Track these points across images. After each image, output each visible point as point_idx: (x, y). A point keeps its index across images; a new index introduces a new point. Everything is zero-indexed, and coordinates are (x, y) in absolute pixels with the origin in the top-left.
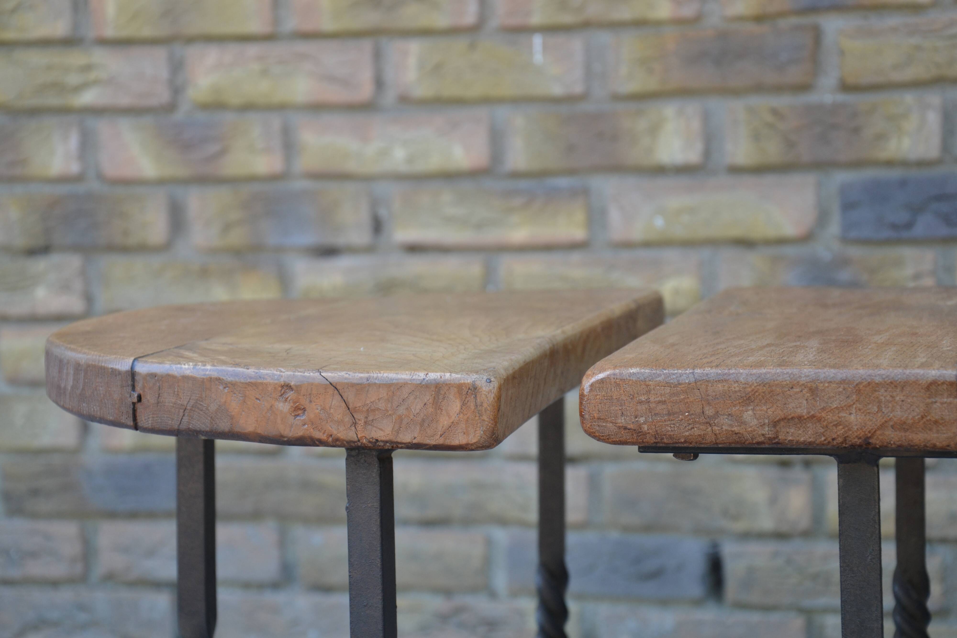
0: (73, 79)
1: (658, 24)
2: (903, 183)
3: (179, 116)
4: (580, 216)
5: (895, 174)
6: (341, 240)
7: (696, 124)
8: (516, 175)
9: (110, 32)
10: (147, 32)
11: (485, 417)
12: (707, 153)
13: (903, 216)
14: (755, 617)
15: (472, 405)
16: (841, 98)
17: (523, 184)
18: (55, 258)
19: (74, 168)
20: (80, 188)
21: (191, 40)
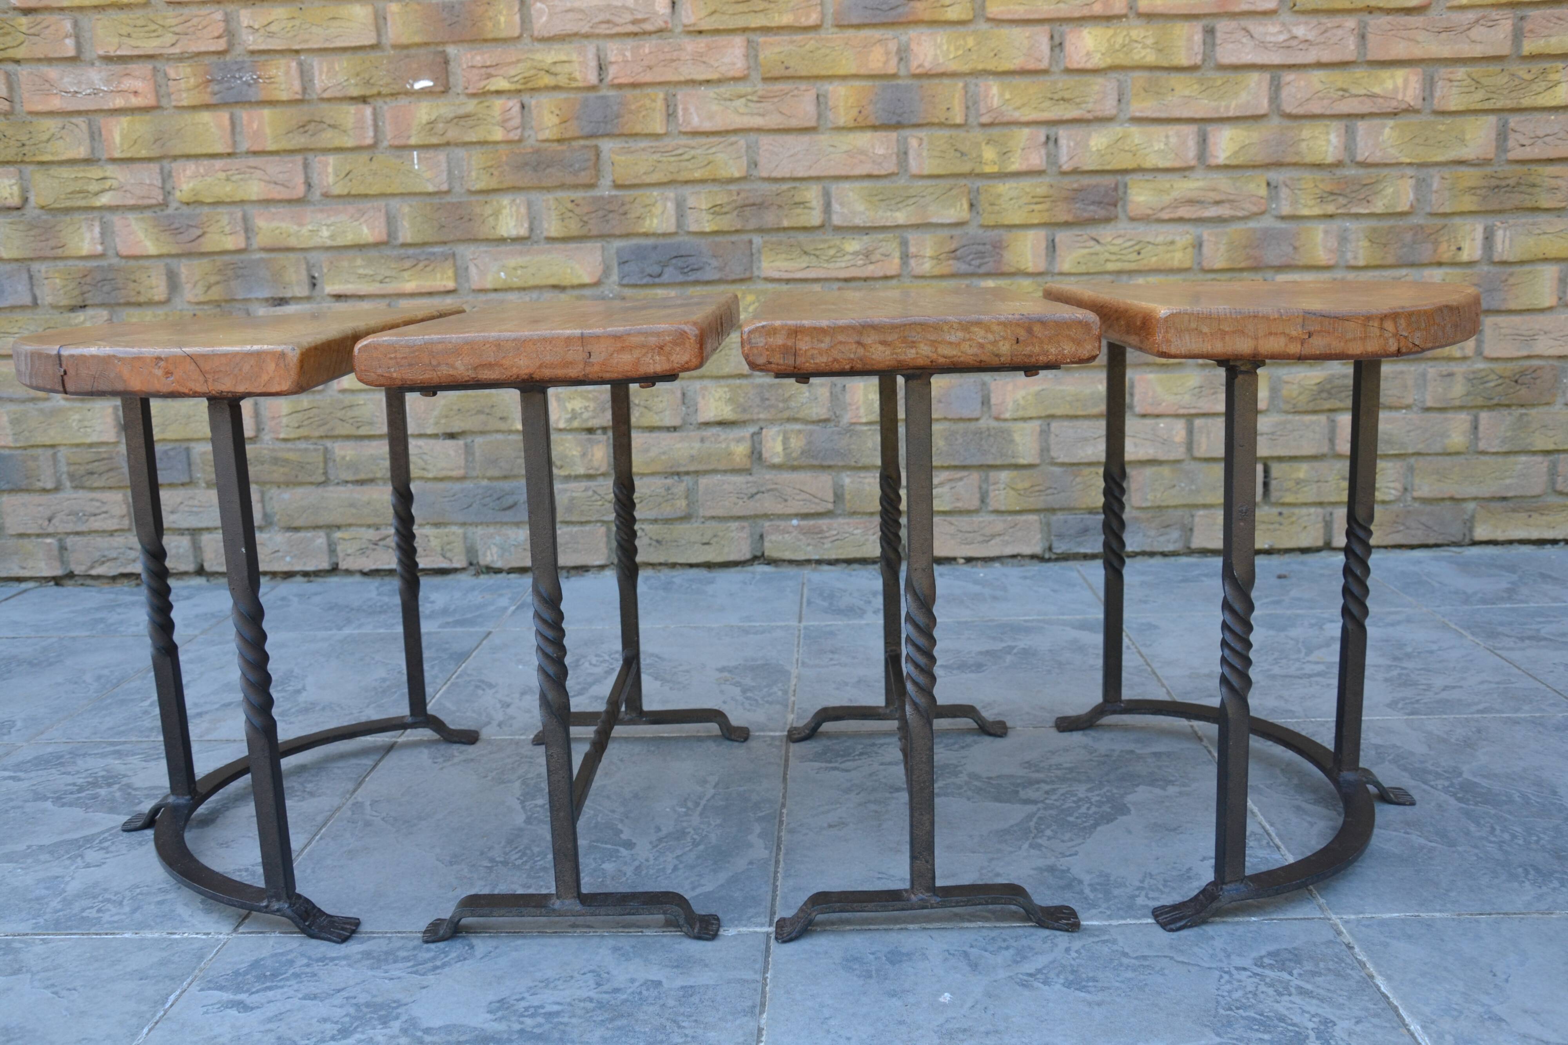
0: (94, 187)
1: (496, 143)
2: (655, 248)
3: (170, 211)
4: (450, 273)
5: (651, 241)
6: (288, 294)
7: (523, 210)
8: (404, 245)
9: (117, 155)
10: (144, 153)
11: (292, 373)
12: (531, 230)
13: (656, 269)
14: (575, 529)
15: (282, 365)
16: (614, 193)
17: (411, 251)
18: (90, 312)
19: (99, 249)
20: (104, 263)
21: (175, 158)
